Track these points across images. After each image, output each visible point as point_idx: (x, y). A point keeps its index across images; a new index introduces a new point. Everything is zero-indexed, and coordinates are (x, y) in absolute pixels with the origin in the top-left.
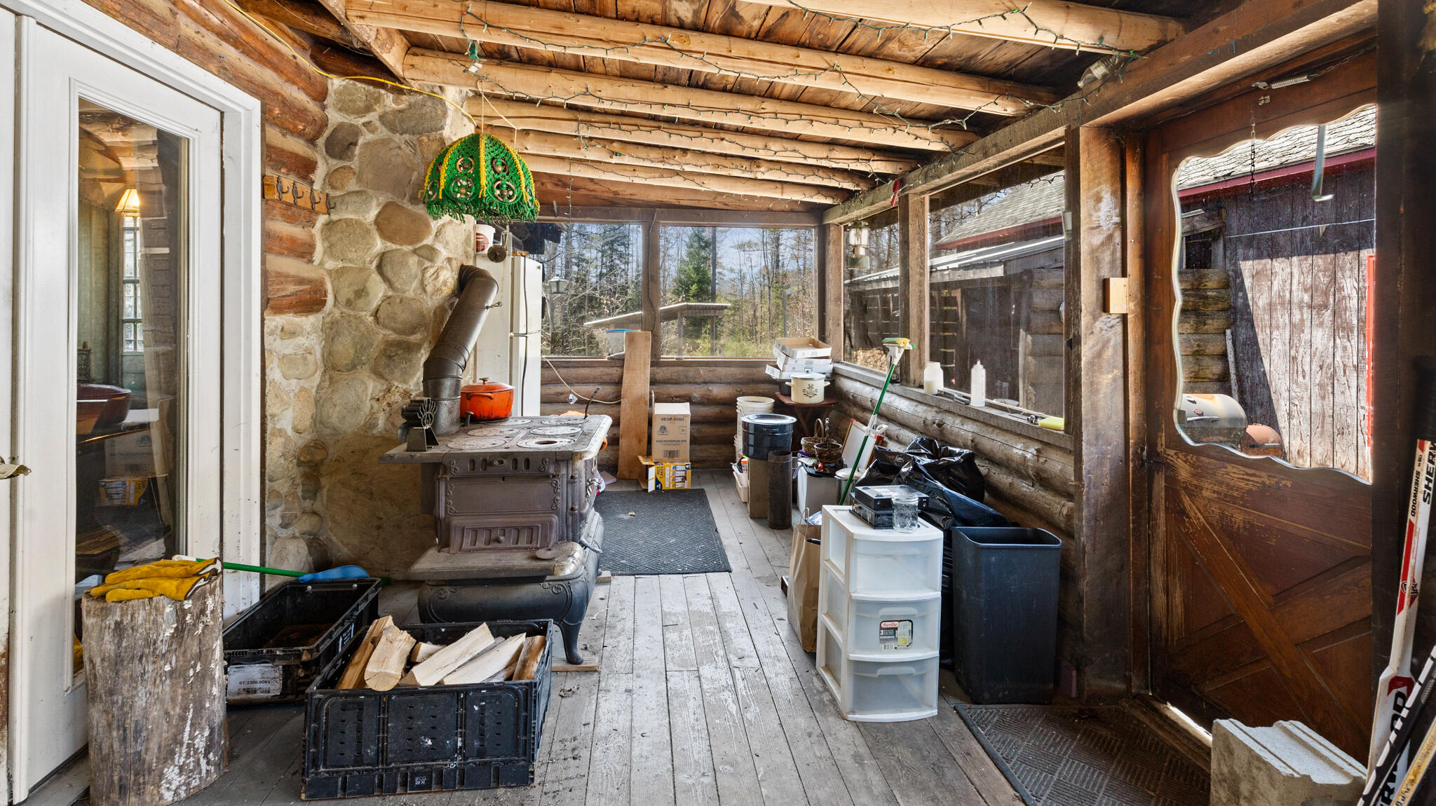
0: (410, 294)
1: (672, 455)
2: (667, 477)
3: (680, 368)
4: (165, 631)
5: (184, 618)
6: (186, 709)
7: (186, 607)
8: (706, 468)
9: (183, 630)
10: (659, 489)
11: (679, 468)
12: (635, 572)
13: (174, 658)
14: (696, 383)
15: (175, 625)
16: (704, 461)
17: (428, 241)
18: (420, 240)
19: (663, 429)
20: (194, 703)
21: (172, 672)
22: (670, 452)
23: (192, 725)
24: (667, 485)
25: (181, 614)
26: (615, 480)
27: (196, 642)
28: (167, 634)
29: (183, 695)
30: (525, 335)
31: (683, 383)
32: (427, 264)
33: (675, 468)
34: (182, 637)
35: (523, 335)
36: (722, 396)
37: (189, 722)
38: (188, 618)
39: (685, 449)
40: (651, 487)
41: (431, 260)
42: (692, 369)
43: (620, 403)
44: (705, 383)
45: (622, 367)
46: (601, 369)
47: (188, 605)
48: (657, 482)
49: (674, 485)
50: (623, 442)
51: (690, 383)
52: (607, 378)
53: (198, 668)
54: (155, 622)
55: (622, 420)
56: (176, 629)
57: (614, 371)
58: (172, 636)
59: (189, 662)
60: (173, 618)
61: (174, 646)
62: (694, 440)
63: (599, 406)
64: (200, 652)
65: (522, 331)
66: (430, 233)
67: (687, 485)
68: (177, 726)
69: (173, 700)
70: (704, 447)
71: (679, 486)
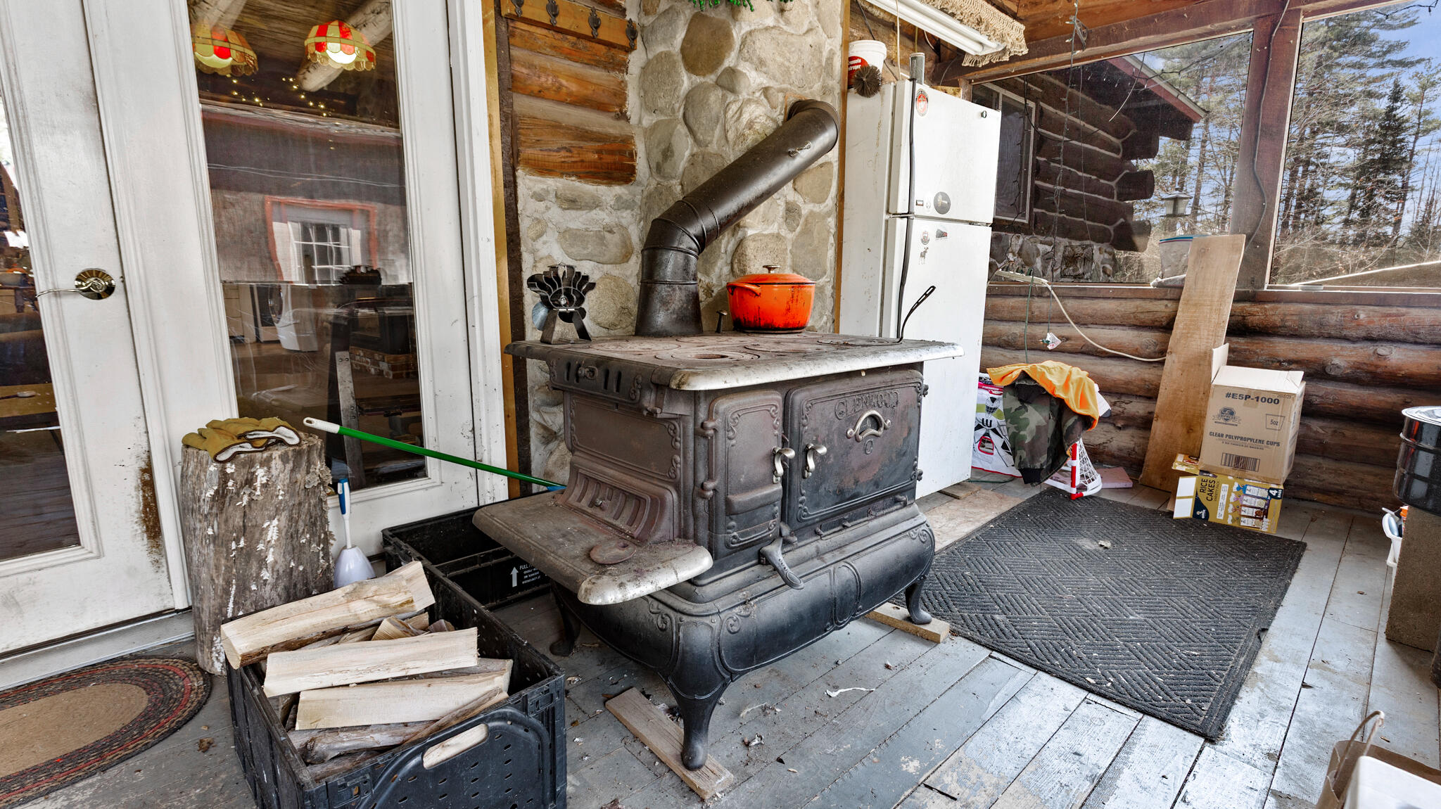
0: (713, 148)
1: (1241, 464)
2: (1222, 501)
3: (1307, 307)
4: (206, 490)
5: (226, 482)
6: (229, 583)
7: (229, 471)
8: (1342, 506)
9: (224, 496)
10: (1200, 520)
11: (1252, 490)
12: (998, 645)
13: (216, 523)
14: (1346, 339)
15: (216, 488)
16: (1340, 493)
17: (729, 62)
18: (720, 61)
19: (1228, 414)
20: (237, 581)
21: (215, 538)
22: (1238, 459)
23: (235, 603)
24: (1221, 513)
25: (224, 477)
26: (1130, 484)
27: (239, 514)
28: (208, 495)
29: (226, 567)
30: (907, 216)
31: (1310, 336)
32: (731, 97)
33: (1242, 489)
34: (223, 503)
35: (902, 216)
36: (1414, 370)
37: (232, 599)
38: (230, 483)
39: (1281, 460)
40: (1183, 509)
41: (733, 91)
42: (1338, 310)
43: (1162, 363)
44: (1370, 339)
45: (1177, 300)
46: (1138, 302)
47: (230, 469)
48: (1198, 505)
49: (1238, 520)
50: (1157, 426)
51: (1330, 337)
52: (1147, 318)
53: (242, 544)
54: (199, 476)
55: (1162, 390)
56: (217, 492)
57: (1161, 308)
58: (213, 498)
59: (232, 533)
60: (216, 480)
61: (214, 510)
62: (1303, 447)
63: (1129, 364)
64: (244, 526)
65: (902, 207)
66: (730, 47)
67: (1266, 526)
68: (222, 597)
69: (217, 567)
70: (1345, 466)
71: (1247, 523)
